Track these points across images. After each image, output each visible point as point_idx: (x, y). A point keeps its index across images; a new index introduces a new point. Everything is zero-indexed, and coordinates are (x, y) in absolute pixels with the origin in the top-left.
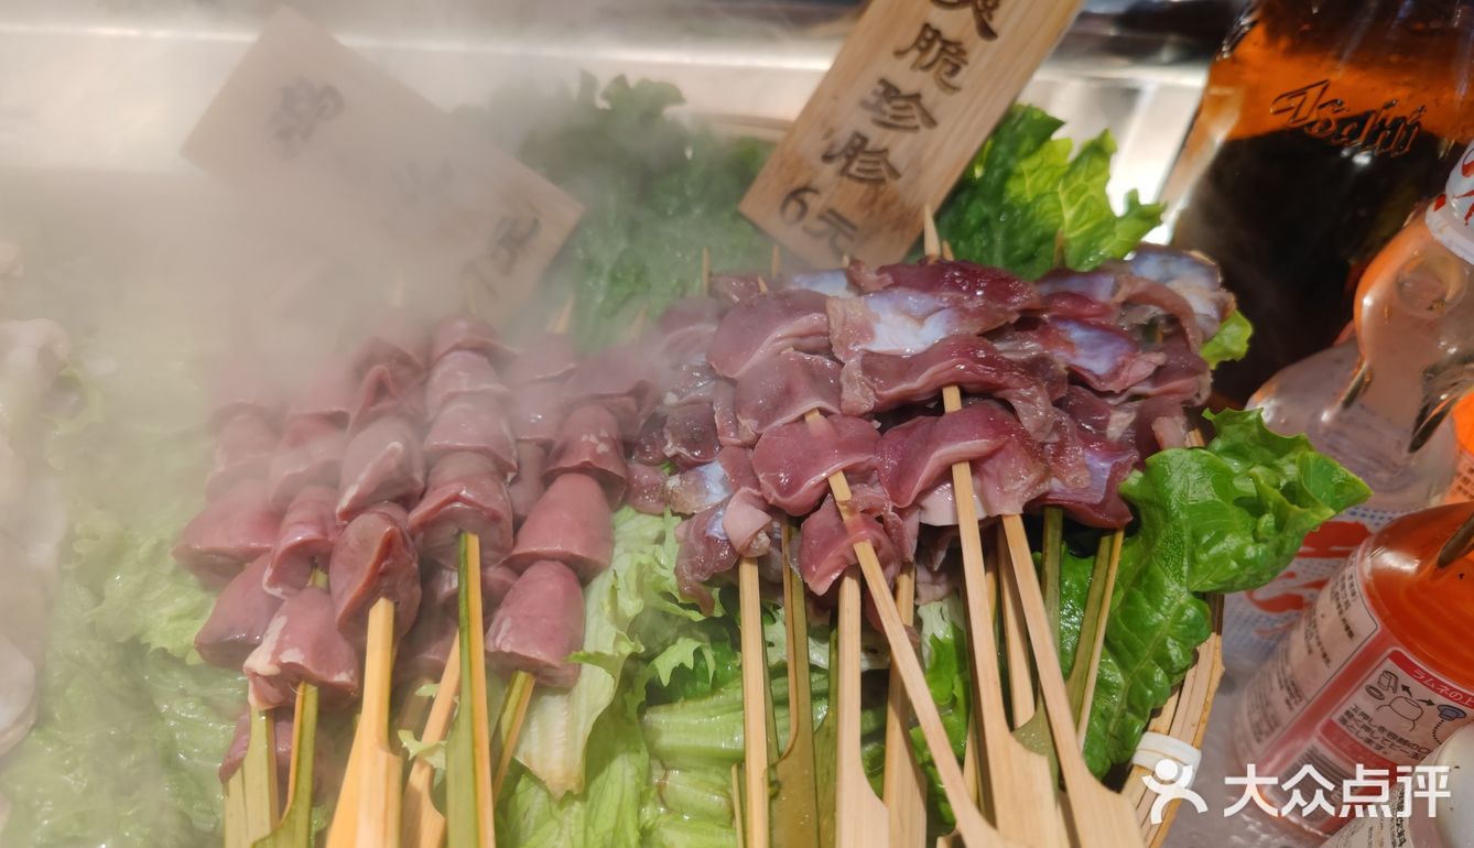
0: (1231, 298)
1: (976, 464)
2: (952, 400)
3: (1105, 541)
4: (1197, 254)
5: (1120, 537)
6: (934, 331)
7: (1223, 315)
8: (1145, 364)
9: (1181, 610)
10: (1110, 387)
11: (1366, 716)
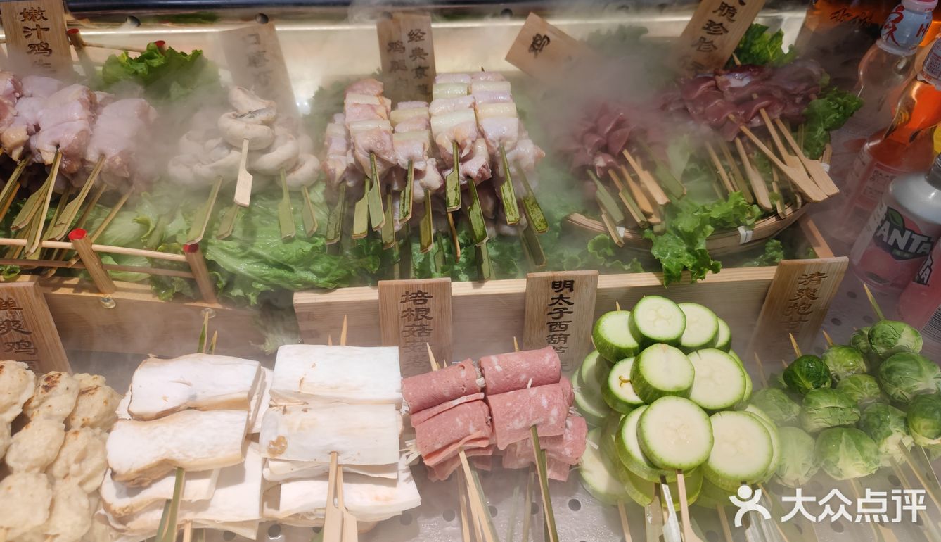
0: (823, 70)
1: (767, 108)
2: (755, 96)
3: (800, 127)
4: (812, 60)
5: (803, 125)
6: (746, 81)
7: (822, 74)
8: (803, 86)
9: (822, 133)
10: (795, 93)
11: (870, 188)
